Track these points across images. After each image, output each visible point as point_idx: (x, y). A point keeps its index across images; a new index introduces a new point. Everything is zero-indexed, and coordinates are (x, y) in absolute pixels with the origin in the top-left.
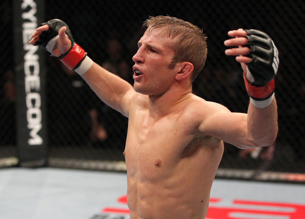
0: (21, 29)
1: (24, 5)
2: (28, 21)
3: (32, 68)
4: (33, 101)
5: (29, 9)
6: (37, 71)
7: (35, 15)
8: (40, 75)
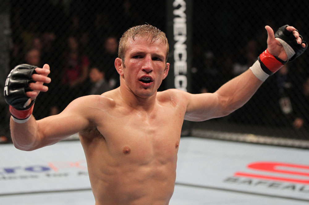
0: (172, 23)
1: (176, 4)
2: (178, 16)
3: (180, 56)
4: (181, 83)
5: (179, 7)
6: (184, 57)
7: (185, 12)
8: (187, 61)
